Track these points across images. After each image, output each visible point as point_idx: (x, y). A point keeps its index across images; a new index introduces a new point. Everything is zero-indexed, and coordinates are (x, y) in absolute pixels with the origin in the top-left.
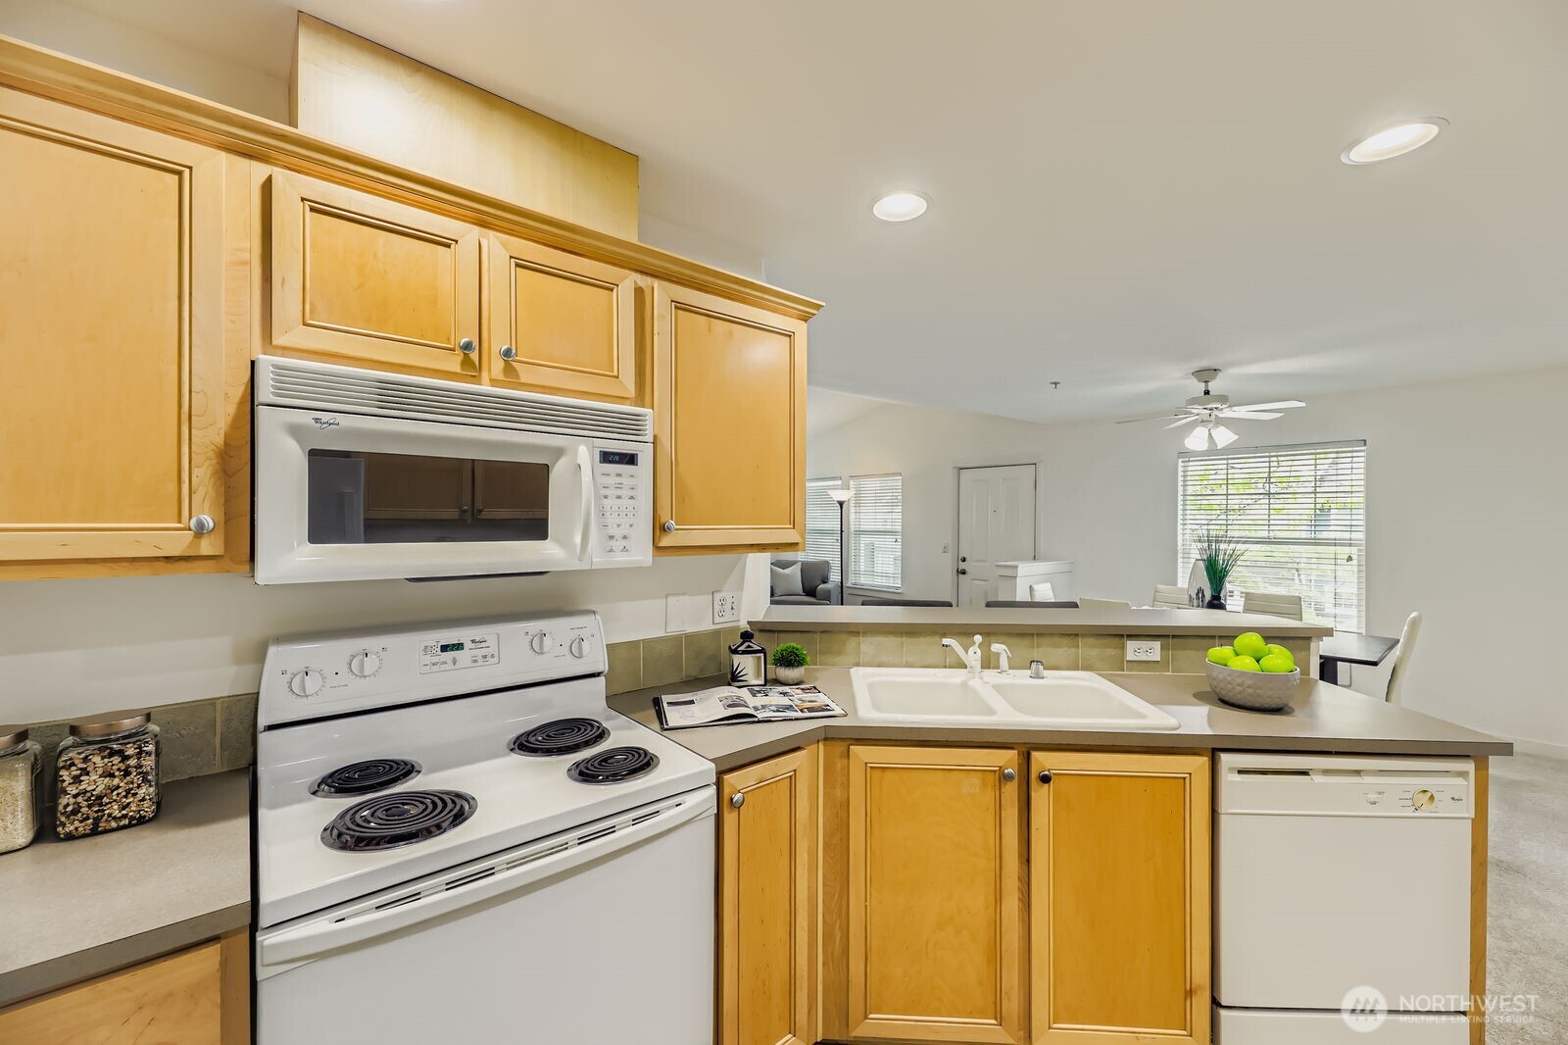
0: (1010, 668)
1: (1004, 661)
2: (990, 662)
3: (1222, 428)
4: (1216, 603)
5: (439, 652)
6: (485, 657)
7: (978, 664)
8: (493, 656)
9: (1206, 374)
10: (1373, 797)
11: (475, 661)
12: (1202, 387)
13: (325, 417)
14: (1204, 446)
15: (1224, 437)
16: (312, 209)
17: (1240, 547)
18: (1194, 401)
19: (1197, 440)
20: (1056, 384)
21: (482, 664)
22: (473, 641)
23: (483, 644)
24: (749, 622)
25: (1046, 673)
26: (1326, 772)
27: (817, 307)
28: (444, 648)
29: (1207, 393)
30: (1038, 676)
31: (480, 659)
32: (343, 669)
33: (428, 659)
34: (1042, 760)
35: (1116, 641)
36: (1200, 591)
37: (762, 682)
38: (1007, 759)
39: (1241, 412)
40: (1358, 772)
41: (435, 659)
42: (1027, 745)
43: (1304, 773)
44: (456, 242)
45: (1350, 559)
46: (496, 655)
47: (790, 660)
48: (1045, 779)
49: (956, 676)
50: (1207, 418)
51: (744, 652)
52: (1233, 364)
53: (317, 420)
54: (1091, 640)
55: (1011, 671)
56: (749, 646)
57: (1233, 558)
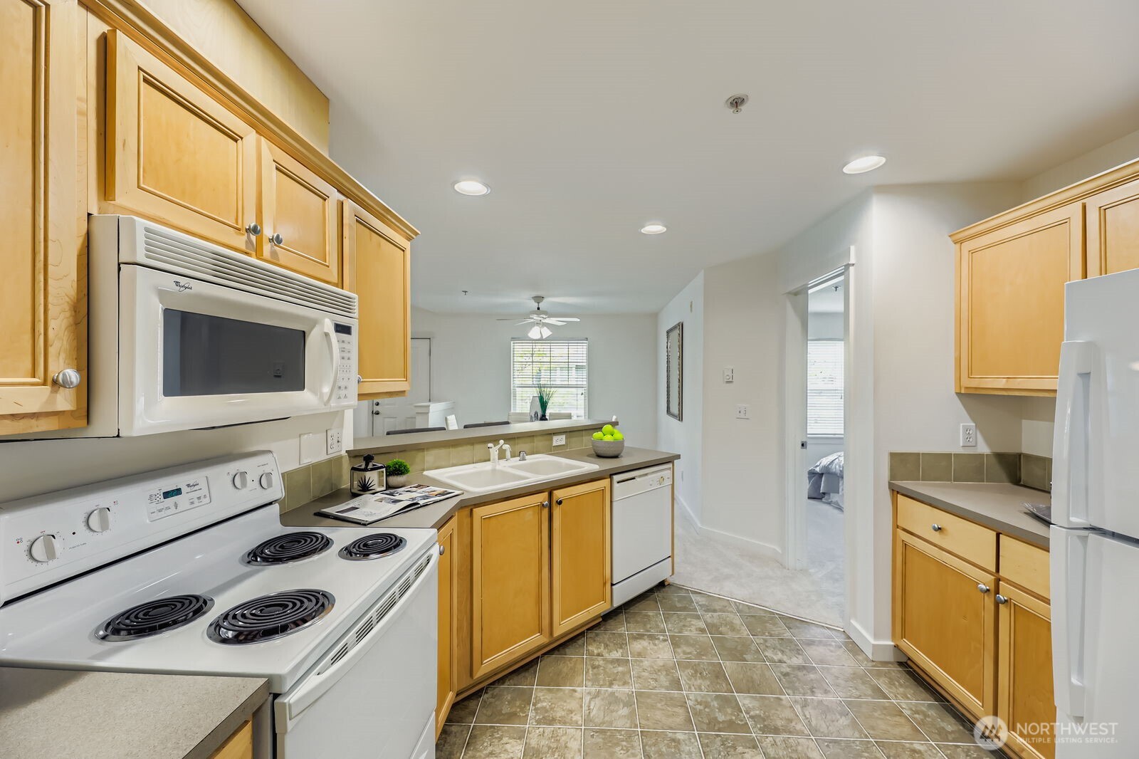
0: (512, 457)
1: (508, 454)
2: (502, 455)
3: (545, 328)
4: (543, 418)
5: (162, 499)
6: (199, 498)
7: (497, 457)
8: (205, 496)
9: (538, 299)
10: (651, 482)
11: (192, 503)
12: (536, 305)
13: (183, 281)
14: (538, 337)
15: (546, 333)
16: (145, 80)
17: (553, 389)
18: (533, 313)
19: (534, 333)
20: (466, 292)
21: (198, 504)
22: (188, 485)
23: (196, 488)
24: (347, 451)
25: (527, 457)
26: (640, 476)
27: (416, 234)
28: (167, 495)
29: (538, 309)
30: (524, 459)
31: (196, 501)
32: (81, 527)
33: (154, 507)
34: (559, 494)
35: (548, 437)
36: (536, 413)
37: (384, 488)
38: (542, 498)
39: (553, 321)
40: (646, 475)
41: (160, 506)
42: (550, 489)
43: (634, 478)
44: (242, 138)
45: (582, 394)
46: (208, 495)
47: (398, 470)
48: (560, 503)
49: (487, 466)
50: (539, 322)
51: (372, 469)
52: (549, 296)
53: (177, 283)
54: (540, 438)
55: (512, 459)
56: (374, 465)
57: (549, 396)
